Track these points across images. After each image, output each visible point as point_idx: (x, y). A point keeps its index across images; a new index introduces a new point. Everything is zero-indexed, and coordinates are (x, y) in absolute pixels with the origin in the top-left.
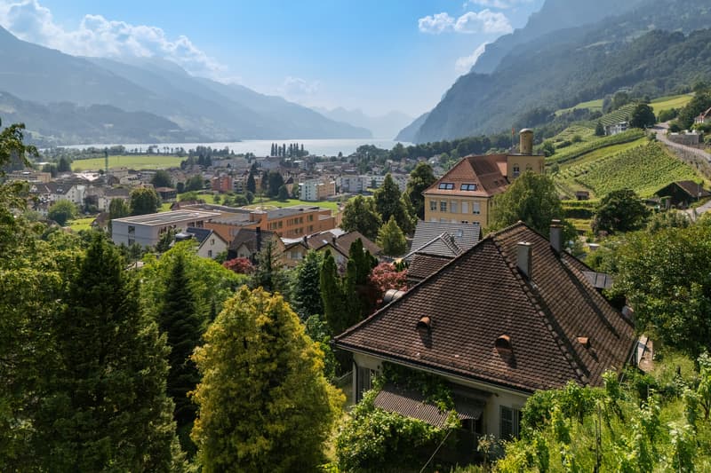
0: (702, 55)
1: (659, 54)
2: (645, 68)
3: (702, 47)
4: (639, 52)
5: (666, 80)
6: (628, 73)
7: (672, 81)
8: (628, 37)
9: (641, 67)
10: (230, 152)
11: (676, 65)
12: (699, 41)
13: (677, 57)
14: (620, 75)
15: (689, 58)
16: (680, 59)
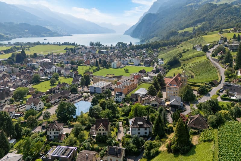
0: (223, 13)
1: (210, 12)
2: (206, 17)
3: (223, 10)
4: (204, 11)
5: (211, 22)
6: (200, 18)
7: (213, 22)
8: (200, 2)
9: (204, 16)
10: (76, 44)
11: (215, 16)
12: (222, 8)
13: (215, 14)
14: (198, 19)
15: (219, 14)
16: (216, 14)
